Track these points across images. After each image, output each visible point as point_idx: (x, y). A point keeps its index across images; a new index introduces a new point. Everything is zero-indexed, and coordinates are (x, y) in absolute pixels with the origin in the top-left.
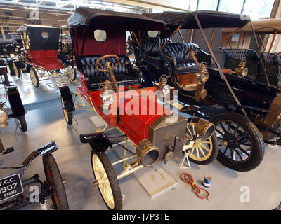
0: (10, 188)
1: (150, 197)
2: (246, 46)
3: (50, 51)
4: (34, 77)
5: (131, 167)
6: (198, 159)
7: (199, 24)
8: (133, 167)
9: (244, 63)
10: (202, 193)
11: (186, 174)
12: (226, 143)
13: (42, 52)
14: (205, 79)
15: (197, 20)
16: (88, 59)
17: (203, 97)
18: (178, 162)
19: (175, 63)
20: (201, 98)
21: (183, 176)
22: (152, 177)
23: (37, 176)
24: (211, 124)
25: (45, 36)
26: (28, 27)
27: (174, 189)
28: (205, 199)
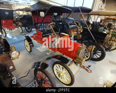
3: (9, 20)
7: (81, 11)
9: (91, 25)
10: (89, 71)
14: (82, 31)
15: (80, 10)
17: (81, 37)
25: (7, 13)
27: (80, 71)
28: (91, 73)
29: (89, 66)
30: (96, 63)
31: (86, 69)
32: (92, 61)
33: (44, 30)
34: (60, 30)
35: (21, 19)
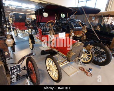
0: (16, 70)
1: (69, 76)
2: (97, 22)
4: (16, 33)
5: (62, 64)
6: (85, 61)
8: (63, 64)
9: (99, 27)
10: (89, 74)
11: (81, 68)
12: (96, 55)
13: (19, 23)
14: (86, 32)
16: (41, 24)
17: (85, 39)
18: (77, 63)
19: (73, 26)
20: (84, 39)
21: (80, 68)
22: (68, 69)
23: (24, 67)
24: (93, 46)
26: (14, 13)
27: (78, 73)
28: (91, 77)
29: (90, 69)
30: (100, 68)
31: (85, 72)
32: (96, 65)
33: (46, 29)
34: (61, 30)
35: (32, 22)
